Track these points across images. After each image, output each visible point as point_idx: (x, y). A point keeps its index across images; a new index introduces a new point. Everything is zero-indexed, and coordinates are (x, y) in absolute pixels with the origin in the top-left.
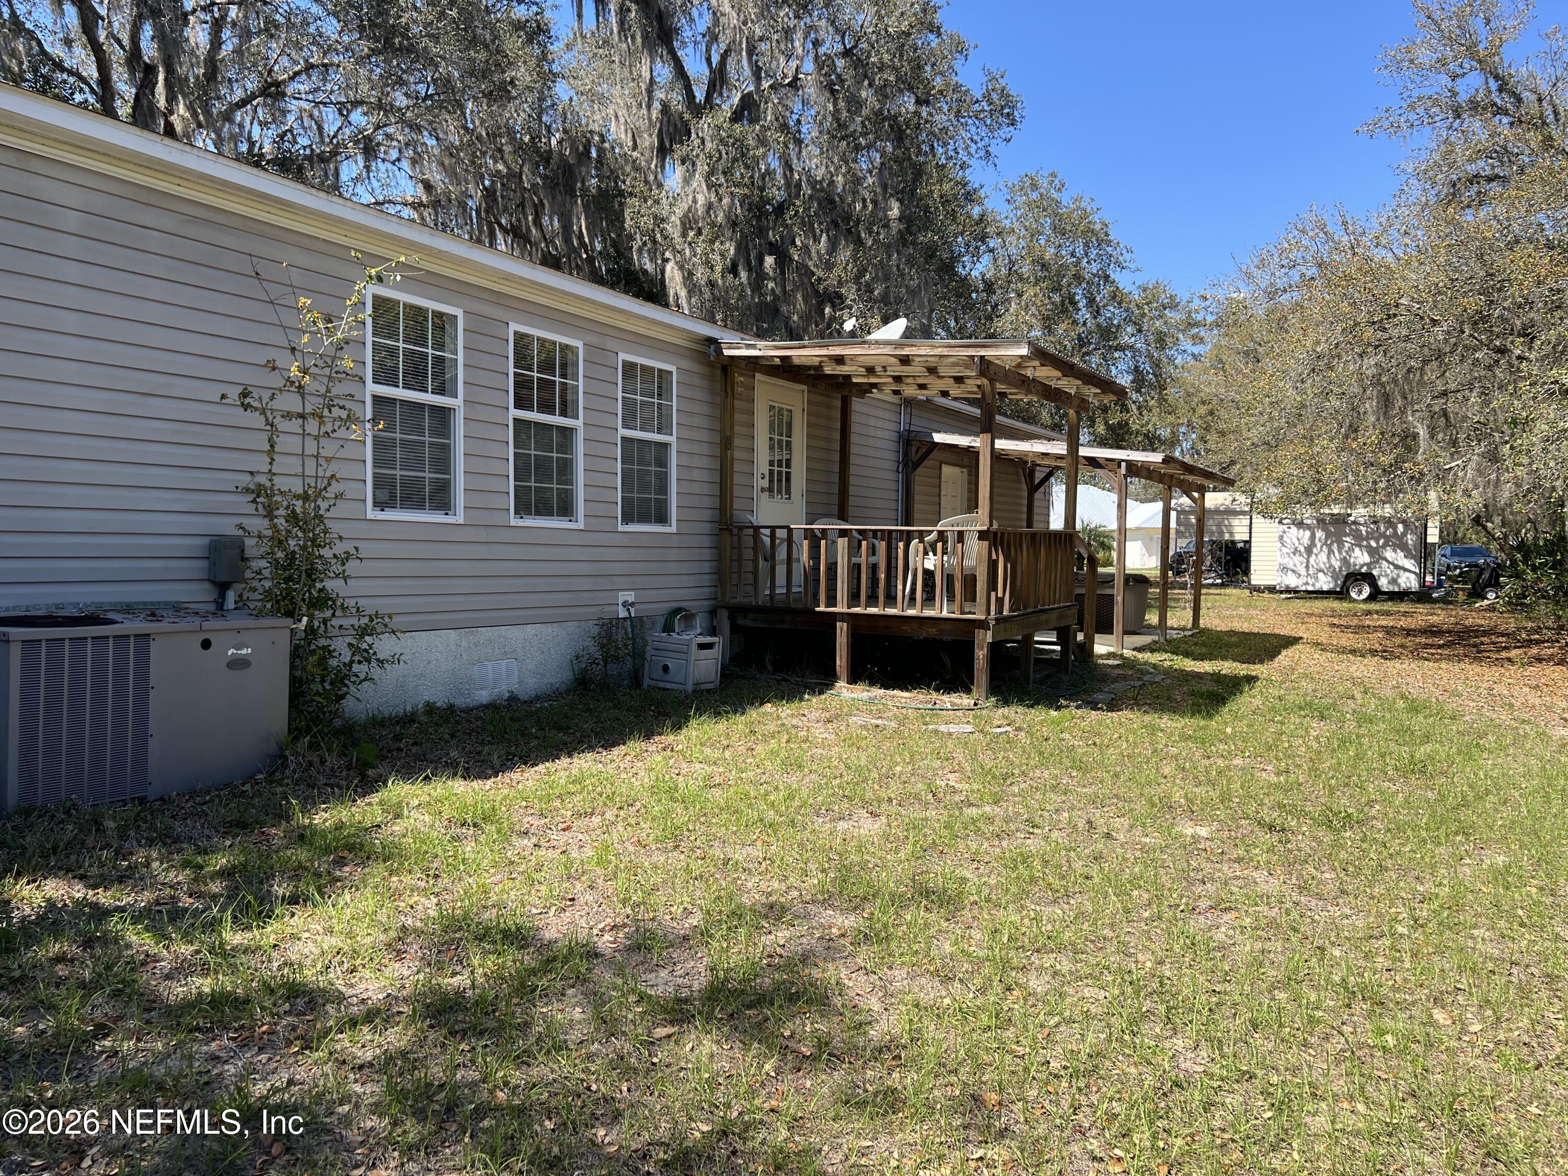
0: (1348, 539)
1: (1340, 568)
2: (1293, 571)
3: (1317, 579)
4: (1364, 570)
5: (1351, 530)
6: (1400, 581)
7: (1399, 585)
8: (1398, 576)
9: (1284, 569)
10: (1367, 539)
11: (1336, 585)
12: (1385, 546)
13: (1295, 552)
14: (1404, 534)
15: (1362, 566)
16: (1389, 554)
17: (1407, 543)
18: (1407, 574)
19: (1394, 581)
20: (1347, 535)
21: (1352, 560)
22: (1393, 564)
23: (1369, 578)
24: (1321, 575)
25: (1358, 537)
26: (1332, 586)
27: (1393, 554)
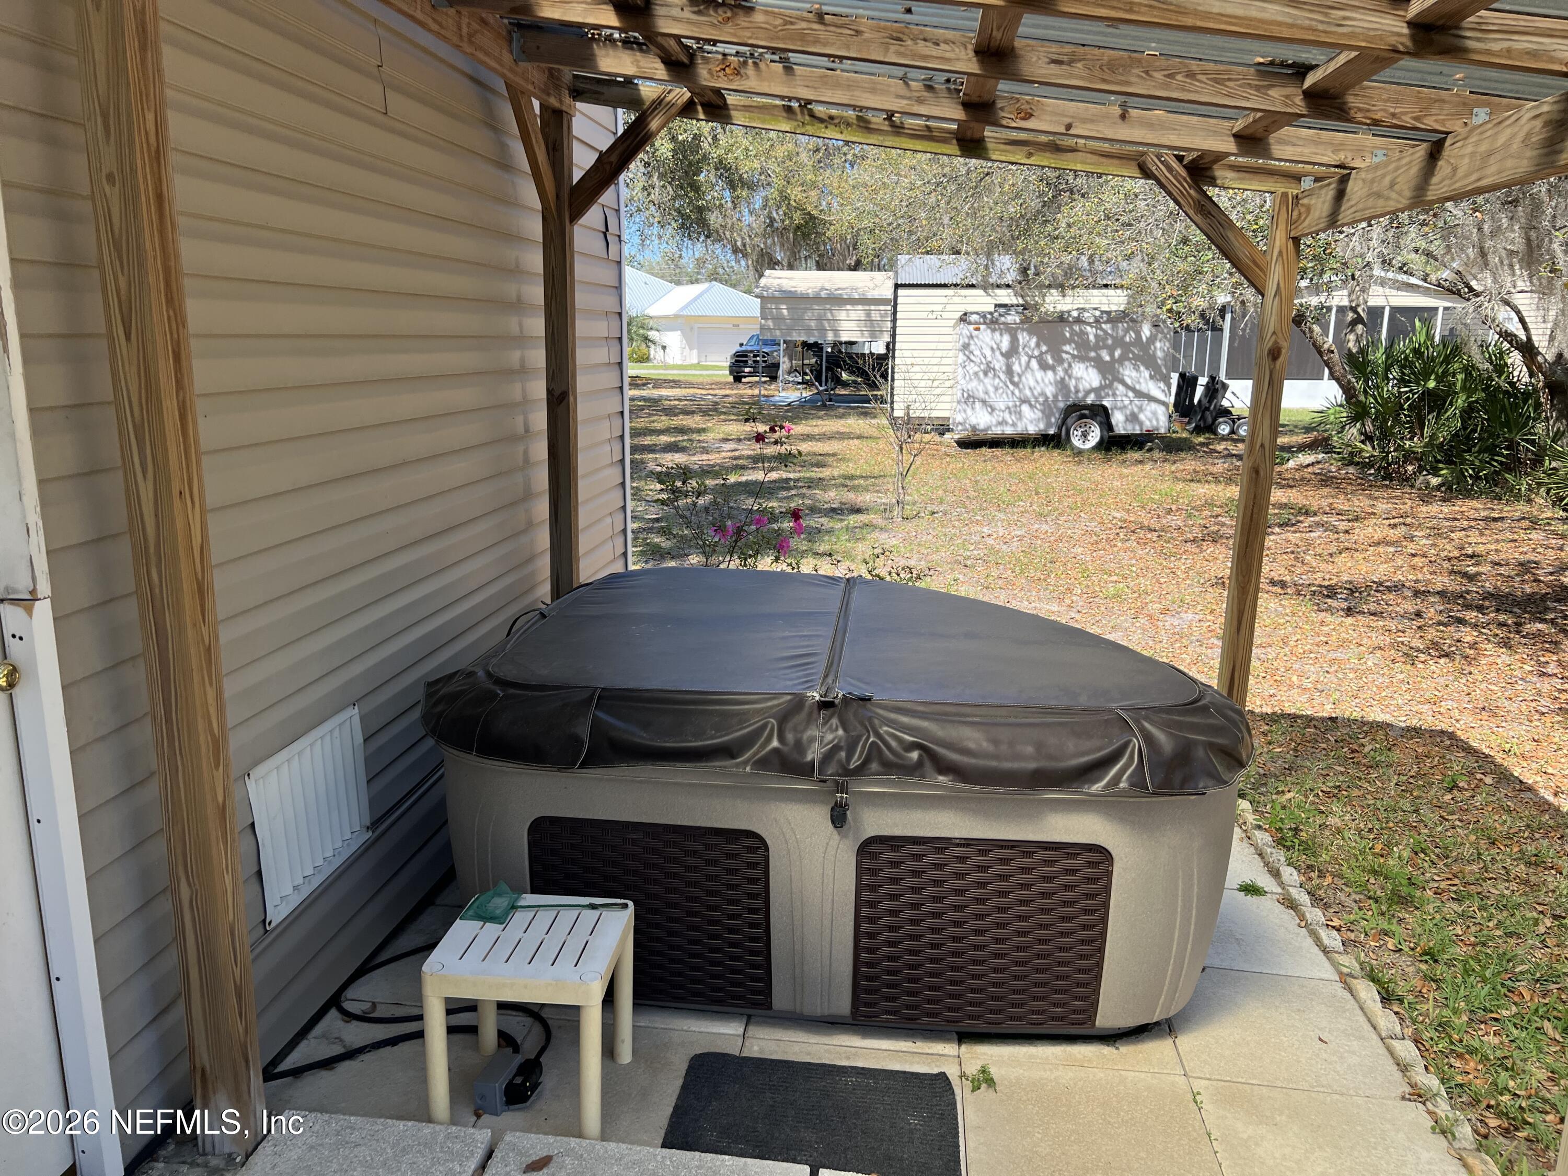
0: (1067, 348)
1: (1055, 396)
2: (984, 402)
3: (1020, 415)
4: (1090, 399)
5: (1073, 332)
6: (1142, 417)
7: (1141, 424)
8: (1141, 409)
9: (969, 399)
10: (1096, 348)
11: (1049, 425)
12: (1121, 360)
13: (988, 369)
14: (1152, 340)
15: (1088, 393)
16: (1129, 373)
17: (1154, 356)
18: (1154, 406)
19: (1133, 418)
20: (1069, 342)
21: (1073, 383)
22: (1133, 389)
23: (1101, 414)
24: (1025, 408)
25: (1083, 344)
26: (1042, 426)
27: (1134, 374)
